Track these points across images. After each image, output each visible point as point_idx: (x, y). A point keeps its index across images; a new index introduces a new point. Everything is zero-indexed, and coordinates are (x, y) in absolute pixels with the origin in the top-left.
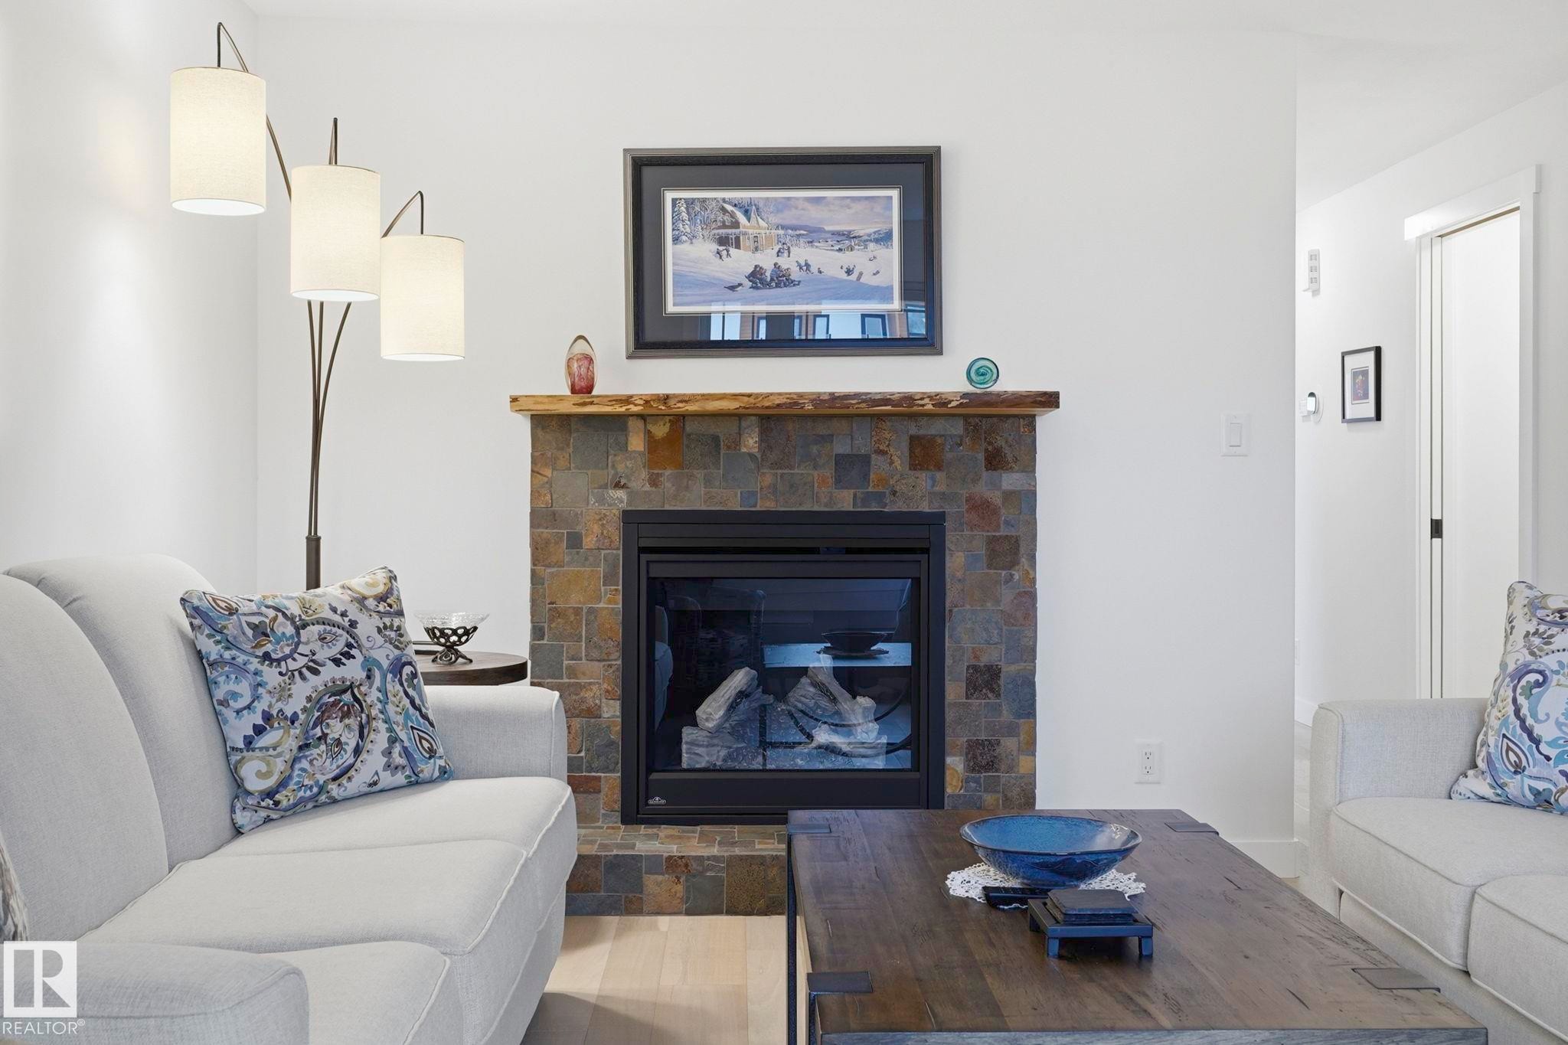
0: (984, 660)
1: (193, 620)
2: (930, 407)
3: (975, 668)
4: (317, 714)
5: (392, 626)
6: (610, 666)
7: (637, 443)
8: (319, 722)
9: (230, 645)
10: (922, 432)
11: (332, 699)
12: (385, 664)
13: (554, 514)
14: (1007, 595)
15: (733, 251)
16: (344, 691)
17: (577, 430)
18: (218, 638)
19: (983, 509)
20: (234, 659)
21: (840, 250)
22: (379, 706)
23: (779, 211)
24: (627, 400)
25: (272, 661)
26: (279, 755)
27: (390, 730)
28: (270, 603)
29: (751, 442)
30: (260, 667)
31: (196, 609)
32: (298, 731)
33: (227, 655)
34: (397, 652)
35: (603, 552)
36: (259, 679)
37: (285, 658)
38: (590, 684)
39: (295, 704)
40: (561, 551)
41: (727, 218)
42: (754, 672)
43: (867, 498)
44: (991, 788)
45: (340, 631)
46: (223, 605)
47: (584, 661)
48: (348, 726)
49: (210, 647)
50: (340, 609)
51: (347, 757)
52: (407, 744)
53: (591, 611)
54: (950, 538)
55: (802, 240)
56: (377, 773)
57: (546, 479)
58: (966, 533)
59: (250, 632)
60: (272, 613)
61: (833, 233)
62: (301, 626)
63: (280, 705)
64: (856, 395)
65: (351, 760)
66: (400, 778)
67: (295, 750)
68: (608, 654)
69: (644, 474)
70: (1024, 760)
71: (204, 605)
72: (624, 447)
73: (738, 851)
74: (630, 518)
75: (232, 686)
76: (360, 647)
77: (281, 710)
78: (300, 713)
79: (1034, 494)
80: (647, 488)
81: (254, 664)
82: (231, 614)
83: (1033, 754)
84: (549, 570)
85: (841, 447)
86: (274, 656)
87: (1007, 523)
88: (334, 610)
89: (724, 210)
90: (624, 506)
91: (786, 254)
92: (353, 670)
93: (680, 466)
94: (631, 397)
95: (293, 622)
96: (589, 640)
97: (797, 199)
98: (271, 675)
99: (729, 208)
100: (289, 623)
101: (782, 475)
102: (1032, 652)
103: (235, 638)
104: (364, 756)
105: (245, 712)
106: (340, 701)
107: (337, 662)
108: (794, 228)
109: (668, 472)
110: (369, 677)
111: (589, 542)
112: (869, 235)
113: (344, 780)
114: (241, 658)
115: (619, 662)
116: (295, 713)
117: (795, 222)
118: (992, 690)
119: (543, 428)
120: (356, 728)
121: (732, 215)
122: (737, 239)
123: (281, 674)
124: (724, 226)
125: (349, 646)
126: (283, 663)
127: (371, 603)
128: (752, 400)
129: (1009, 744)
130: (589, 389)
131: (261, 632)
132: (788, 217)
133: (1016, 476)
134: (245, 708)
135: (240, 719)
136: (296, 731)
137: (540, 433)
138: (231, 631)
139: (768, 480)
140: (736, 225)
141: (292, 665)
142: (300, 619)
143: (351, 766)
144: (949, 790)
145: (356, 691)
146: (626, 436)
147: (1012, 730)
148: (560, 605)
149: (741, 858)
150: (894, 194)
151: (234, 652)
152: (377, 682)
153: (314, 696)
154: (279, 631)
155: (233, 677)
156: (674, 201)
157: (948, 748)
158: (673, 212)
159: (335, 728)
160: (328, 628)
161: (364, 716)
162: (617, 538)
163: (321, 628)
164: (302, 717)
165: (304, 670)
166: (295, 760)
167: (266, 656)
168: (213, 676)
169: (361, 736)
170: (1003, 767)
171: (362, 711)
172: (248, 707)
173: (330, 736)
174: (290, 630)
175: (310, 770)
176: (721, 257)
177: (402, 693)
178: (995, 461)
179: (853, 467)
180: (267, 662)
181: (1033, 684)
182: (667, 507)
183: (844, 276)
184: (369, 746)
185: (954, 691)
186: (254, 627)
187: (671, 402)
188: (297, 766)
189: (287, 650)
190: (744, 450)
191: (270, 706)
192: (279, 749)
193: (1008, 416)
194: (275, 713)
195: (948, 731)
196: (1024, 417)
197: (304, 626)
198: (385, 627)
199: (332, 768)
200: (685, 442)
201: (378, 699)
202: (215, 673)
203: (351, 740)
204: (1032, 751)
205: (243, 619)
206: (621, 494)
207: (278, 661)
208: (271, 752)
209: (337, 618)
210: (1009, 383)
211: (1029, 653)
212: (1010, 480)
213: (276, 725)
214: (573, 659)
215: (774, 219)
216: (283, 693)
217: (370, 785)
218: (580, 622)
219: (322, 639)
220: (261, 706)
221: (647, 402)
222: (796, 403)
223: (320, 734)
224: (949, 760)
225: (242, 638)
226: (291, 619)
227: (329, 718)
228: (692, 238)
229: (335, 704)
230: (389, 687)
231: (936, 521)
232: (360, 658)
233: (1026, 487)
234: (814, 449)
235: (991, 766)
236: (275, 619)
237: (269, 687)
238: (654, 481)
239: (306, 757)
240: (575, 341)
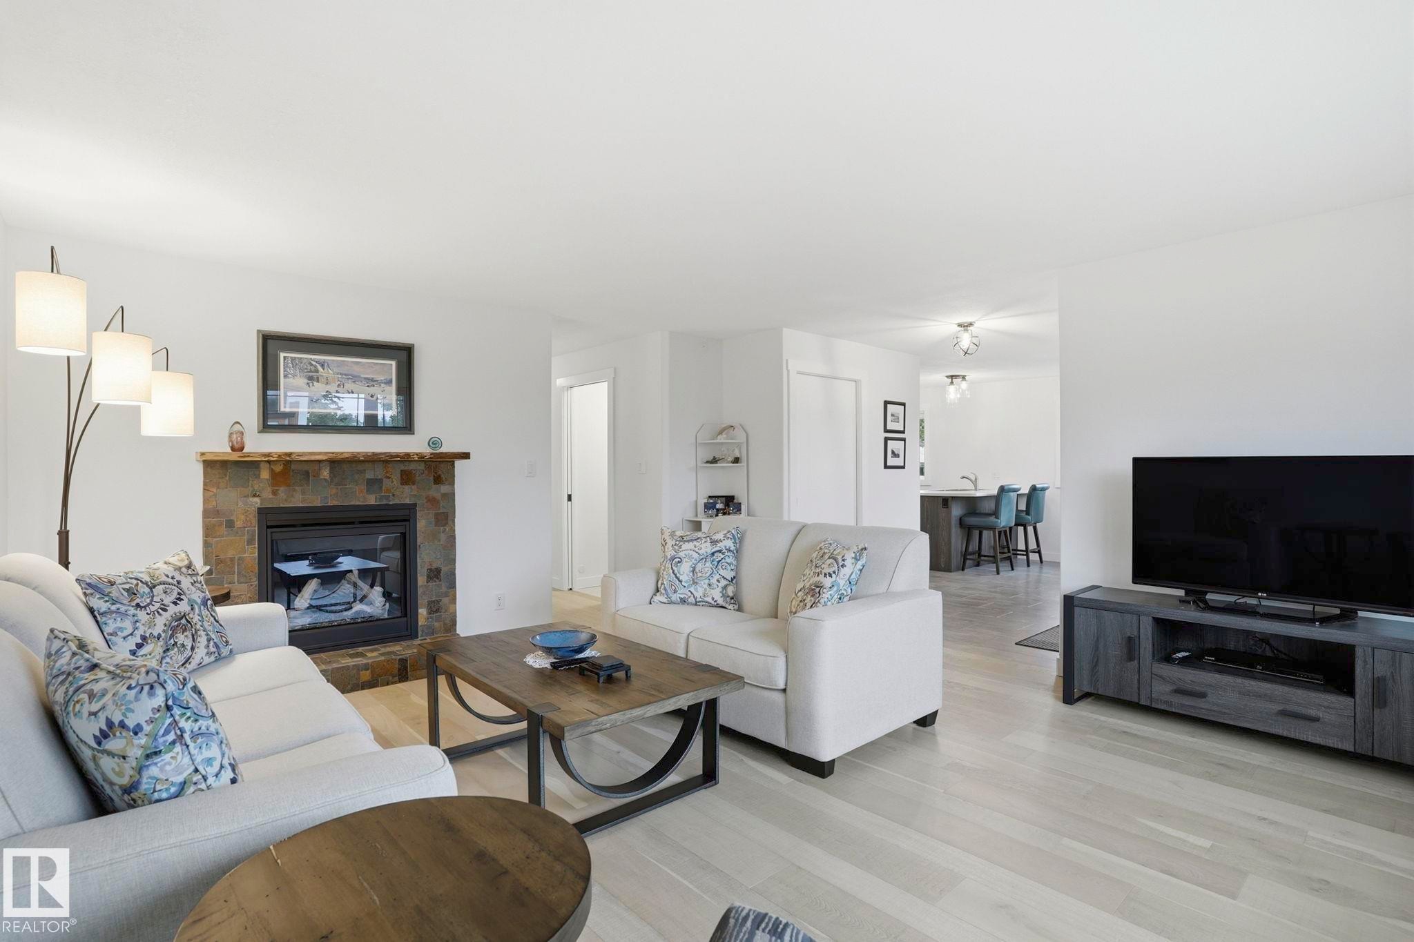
0: (435, 566)
1: (86, 591)
2: (417, 459)
3: (431, 570)
4: (170, 632)
5: (197, 581)
6: (251, 585)
7: (265, 474)
8: (172, 636)
9: (114, 602)
10: (406, 468)
11: (176, 623)
12: (199, 601)
13: (218, 511)
14: (443, 537)
15: (315, 383)
16: (182, 618)
17: (231, 468)
18: (107, 599)
19: (432, 501)
20: (118, 609)
21: (368, 386)
22: (200, 623)
23: (338, 366)
24: (269, 455)
25: (141, 607)
26: (154, 657)
27: (207, 635)
28: (131, 576)
29: (325, 473)
30: (135, 612)
31: (89, 585)
32: (162, 643)
33: (114, 608)
34: (203, 594)
35: (246, 529)
36: (136, 618)
37: (148, 605)
38: (240, 595)
39: (159, 629)
40: (223, 530)
41: (313, 368)
42: (319, 580)
43: (381, 498)
44: (438, 620)
45: (173, 587)
46: (106, 580)
47: (236, 584)
48: (186, 636)
49: (99, 604)
50: (170, 576)
51: (188, 653)
52: (215, 640)
53: (240, 559)
54: (419, 514)
55: (350, 380)
56: (202, 658)
57: (213, 493)
58: (426, 511)
59: (126, 594)
60: (135, 582)
61: (365, 378)
62: (152, 587)
63: (150, 631)
64: (385, 453)
65: (190, 654)
66: (212, 658)
67: (162, 654)
68: (250, 579)
69: (270, 489)
70: (452, 606)
71: (93, 581)
72: (258, 477)
73: (335, 666)
74: (261, 511)
75: (119, 624)
76: (185, 594)
77: (151, 633)
78: (162, 633)
79: (454, 494)
80: (271, 496)
81: (132, 611)
82: (112, 585)
83: (455, 604)
84: (215, 540)
85: (370, 475)
86: (142, 605)
87: (444, 507)
88: (168, 576)
89: (312, 365)
90: (258, 505)
91: (342, 386)
92: (184, 607)
93: (288, 485)
94: (271, 453)
95: (148, 586)
96: (239, 573)
97: (348, 361)
98: (142, 616)
99: (314, 363)
100: (145, 586)
101: (341, 489)
102: (454, 561)
103: (117, 598)
104: (196, 650)
105: (130, 637)
106: (180, 623)
107: (175, 603)
108: (346, 375)
109: (282, 489)
110: (192, 609)
111: (238, 524)
112: (381, 380)
113: (187, 665)
114: (123, 609)
115: (257, 582)
116: (159, 633)
117: (346, 372)
118: (438, 578)
119: (211, 467)
120: (191, 636)
121: (315, 366)
122: (318, 378)
123: (147, 614)
124: (311, 371)
125: (179, 594)
126: (147, 608)
127: (184, 570)
128: (334, 455)
129: (445, 600)
130: (242, 449)
131: (132, 593)
132: (344, 370)
133: (447, 487)
134: (128, 636)
135: (126, 642)
136: (161, 643)
137: (209, 470)
138: (114, 594)
139: (334, 491)
140: (317, 371)
141: (153, 608)
142: (151, 583)
143: (191, 656)
144: (420, 624)
145: (187, 617)
146: (260, 471)
147: (446, 595)
148: (222, 557)
149: (338, 668)
150: (394, 363)
151: (118, 606)
152: (197, 611)
153: (167, 623)
154: (141, 591)
155: (119, 619)
156: (284, 357)
157: (419, 606)
158: (284, 362)
159: (181, 638)
160: (167, 586)
161: (193, 629)
162: (255, 522)
163: (163, 586)
164: (163, 635)
165: (160, 610)
166: (163, 658)
167: (138, 605)
168: (103, 620)
169: (194, 640)
170: (443, 611)
171: (192, 627)
172: (131, 634)
173: (178, 643)
174: (147, 590)
175: (171, 663)
176: (309, 386)
177: (209, 615)
178: (438, 480)
179: (373, 484)
180: (139, 609)
181: (454, 575)
182: (282, 505)
183: (370, 398)
184: (198, 645)
185: (421, 580)
186: (127, 590)
187: (293, 456)
188: (164, 661)
189: (148, 601)
190: (322, 477)
191: (145, 632)
192: (153, 655)
193: (443, 462)
194: (148, 635)
195: (419, 598)
196: (450, 462)
197: (154, 587)
198: (195, 582)
199: (182, 659)
200: (291, 474)
201: (199, 620)
202: (104, 619)
203: (189, 643)
204: (455, 603)
205: (120, 586)
206: (257, 500)
207: (145, 607)
208: (149, 656)
209: (170, 580)
210: (445, 449)
211: (452, 561)
212: (444, 489)
213: (149, 641)
214: (230, 583)
215: (336, 370)
216: (151, 624)
217: (199, 665)
218: (234, 564)
219: (165, 592)
220: (138, 633)
221: (279, 456)
222: (356, 457)
223: (173, 643)
224: (420, 611)
225: (122, 597)
226: (146, 584)
227: (176, 633)
228: (294, 376)
229: (178, 626)
230: (203, 612)
231: (412, 508)
232: (186, 600)
233: (451, 491)
234: (356, 476)
235: (438, 611)
236: (137, 584)
237: (143, 622)
238: (275, 493)
239: (167, 656)
240: (234, 424)
